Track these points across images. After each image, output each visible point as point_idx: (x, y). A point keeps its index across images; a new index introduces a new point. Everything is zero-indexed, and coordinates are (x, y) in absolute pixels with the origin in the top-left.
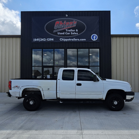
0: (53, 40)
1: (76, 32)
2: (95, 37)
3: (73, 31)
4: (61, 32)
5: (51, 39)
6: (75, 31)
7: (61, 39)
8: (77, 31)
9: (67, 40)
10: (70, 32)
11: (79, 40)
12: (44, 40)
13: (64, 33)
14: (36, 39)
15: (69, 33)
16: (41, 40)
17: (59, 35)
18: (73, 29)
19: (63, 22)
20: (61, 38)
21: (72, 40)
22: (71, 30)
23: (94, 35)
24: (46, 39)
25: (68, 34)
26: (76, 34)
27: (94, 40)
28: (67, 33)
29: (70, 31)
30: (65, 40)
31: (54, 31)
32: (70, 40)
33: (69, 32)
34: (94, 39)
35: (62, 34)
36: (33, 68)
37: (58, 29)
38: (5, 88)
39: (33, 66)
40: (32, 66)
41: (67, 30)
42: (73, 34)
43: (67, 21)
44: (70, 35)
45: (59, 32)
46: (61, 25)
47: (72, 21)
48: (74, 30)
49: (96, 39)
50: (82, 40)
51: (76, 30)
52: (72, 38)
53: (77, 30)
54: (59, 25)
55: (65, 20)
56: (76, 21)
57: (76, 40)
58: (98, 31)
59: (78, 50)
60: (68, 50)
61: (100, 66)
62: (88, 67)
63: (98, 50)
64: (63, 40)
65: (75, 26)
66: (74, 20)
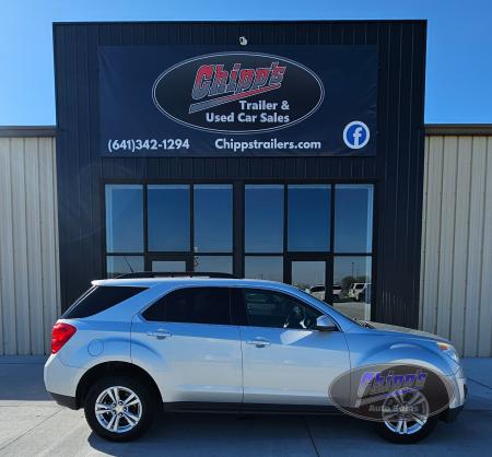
0: (188, 146)
1: (283, 113)
2: (357, 135)
3: (270, 106)
4: (219, 111)
5: (179, 143)
6: (278, 107)
7: (221, 143)
8: (287, 108)
9: (243, 146)
10: (258, 113)
11: (292, 146)
12: (151, 145)
13: (231, 118)
14: (120, 142)
15: (254, 117)
16: (137, 144)
17: (214, 125)
19: (228, 68)
20: (222, 137)
22: (262, 105)
23: (356, 126)
24: (160, 142)
25: (249, 119)
26: (280, 119)
27: (356, 146)
28: (243, 117)
29: (255, 107)
30: (236, 146)
32: (256, 145)
33: (251, 112)
34: (356, 141)
35: (223, 118)
36: (110, 260)
37: (207, 98)
39: (110, 254)
40: (105, 254)
41: (243, 102)
42: (271, 119)
43: (247, 63)
44: (258, 124)
46: (220, 82)
48: (275, 105)
49: (361, 141)
50: (307, 145)
51: (280, 104)
52: (265, 138)
53: (285, 106)
56: (281, 64)
57: (280, 145)
58: (372, 109)
59: (290, 187)
60: (247, 187)
61: (374, 255)
62: (328, 257)
63: (370, 189)
64: (230, 146)
65: (278, 85)
66: (274, 60)
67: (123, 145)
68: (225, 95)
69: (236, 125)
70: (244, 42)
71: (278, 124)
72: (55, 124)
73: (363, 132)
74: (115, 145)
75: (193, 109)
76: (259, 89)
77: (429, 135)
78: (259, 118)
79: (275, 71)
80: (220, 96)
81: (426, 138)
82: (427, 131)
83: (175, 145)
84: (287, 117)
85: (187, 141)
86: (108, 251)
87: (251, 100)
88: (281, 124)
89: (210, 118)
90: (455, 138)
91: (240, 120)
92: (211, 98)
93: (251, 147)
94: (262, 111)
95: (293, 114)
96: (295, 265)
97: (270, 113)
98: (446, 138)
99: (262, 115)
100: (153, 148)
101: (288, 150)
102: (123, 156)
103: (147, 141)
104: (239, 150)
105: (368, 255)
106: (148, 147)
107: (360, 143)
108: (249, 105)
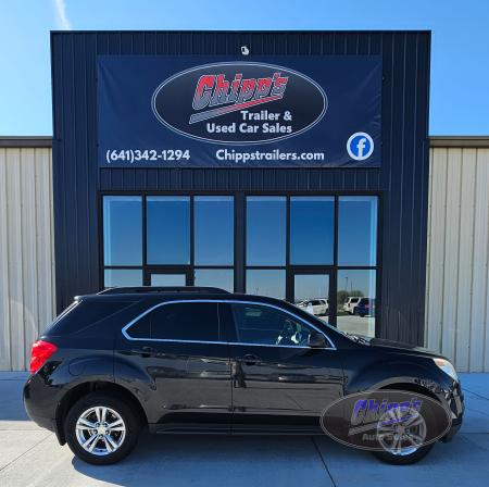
0: (188, 157)
1: (286, 123)
3: (271, 117)
4: (220, 121)
5: (179, 154)
6: (281, 118)
7: (222, 155)
8: (290, 118)
9: (245, 157)
11: (294, 157)
12: (150, 156)
13: (232, 129)
14: (118, 153)
15: (256, 128)
16: (136, 155)
19: (230, 78)
20: (223, 147)
21: (269, 156)
22: (264, 115)
24: (159, 153)
25: (251, 129)
26: (283, 129)
27: (360, 157)
28: (244, 128)
29: (257, 117)
30: (238, 157)
32: (257, 156)
33: (253, 123)
35: (224, 129)
36: (107, 273)
37: (207, 108)
39: (108, 267)
40: (102, 268)
41: (244, 113)
42: (273, 130)
43: (248, 74)
45: (211, 121)
46: (221, 92)
48: (277, 115)
50: (310, 156)
51: (283, 115)
52: (268, 149)
53: (288, 116)
54: (212, 91)
55: (239, 70)
56: (284, 74)
57: (283, 156)
58: (377, 120)
59: (292, 199)
60: (249, 199)
61: (379, 269)
62: (331, 271)
63: (374, 202)
64: (231, 157)
65: (281, 95)
66: (276, 71)
67: (122, 155)
69: (238, 136)
70: (246, 52)
71: (281, 134)
72: (52, 134)
73: (367, 143)
74: (113, 156)
75: (194, 119)
76: (261, 99)
77: (433, 147)
78: (261, 129)
80: (221, 106)
81: (431, 150)
82: (432, 143)
83: (175, 156)
84: (289, 128)
85: (187, 152)
86: (106, 264)
87: (252, 110)
88: (283, 134)
89: (211, 128)
90: (460, 150)
91: (242, 130)
92: (212, 108)
93: (253, 158)
95: (295, 125)
96: (297, 278)
97: (272, 123)
98: (450, 150)
101: (290, 161)
102: (122, 168)
103: (146, 152)
104: (241, 161)
105: (372, 268)
106: (147, 158)
107: (364, 154)
108: (250, 115)
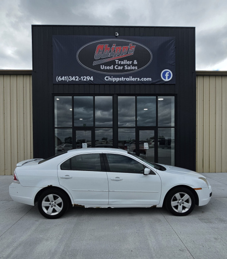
0: (92, 80)
1: (135, 65)
2: (167, 76)
3: (128, 63)
4: (106, 64)
5: (88, 78)
6: (132, 63)
7: (107, 78)
8: (136, 63)
9: (117, 79)
10: (123, 65)
11: (139, 79)
13: (112, 67)
15: (122, 67)
17: (104, 70)
18: (128, 59)
19: (110, 46)
20: (108, 76)
21: (128, 79)
22: (125, 62)
23: (166, 71)
24: (80, 77)
25: (120, 68)
26: (133, 68)
27: (167, 80)
28: (117, 67)
29: (122, 63)
30: (114, 79)
31: (95, 63)
32: (123, 79)
33: (120, 65)
34: (167, 78)
35: (108, 68)
36: (56, 130)
37: (101, 59)
38: (6, 168)
39: (56, 128)
40: (54, 128)
41: (117, 61)
42: (129, 68)
43: (118, 44)
44: (123, 70)
45: (102, 64)
46: (106, 52)
47: (127, 44)
48: (131, 62)
49: (169, 78)
50: (145, 79)
51: (133, 62)
52: (127, 76)
53: (135, 62)
54: (103, 51)
56: (134, 44)
57: (133, 79)
59: (138, 97)
60: (119, 97)
61: (175, 127)
62: (155, 128)
63: (173, 98)
64: (111, 79)
65: (132, 53)
66: (130, 43)
67: (63, 79)
68: (109, 57)
69: (114, 70)
71: (132, 70)
72: (32, 69)
73: (170, 74)
74: (60, 79)
76: (124, 55)
77: (197, 76)
78: (124, 68)
79: (131, 47)
82: (197, 74)
83: (86, 79)
84: (136, 67)
85: (92, 77)
86: (55, 126)
87: (120, 60)
88: (134, 70)
89: (102, 67)
91: (116, 68)
93: (121, 80)
94: (125, 65)
95: (139, 66)
96: (141, 132)
97: (129, 65)
99: (125, 67)
100: (77, 80)
101: (137, 81)
102: (63, 83)
103: (74, 77)
104: (115, 81)
105: (173, 127)
106: (74, 79)
107: (168, 79)
108: (120, 62)
